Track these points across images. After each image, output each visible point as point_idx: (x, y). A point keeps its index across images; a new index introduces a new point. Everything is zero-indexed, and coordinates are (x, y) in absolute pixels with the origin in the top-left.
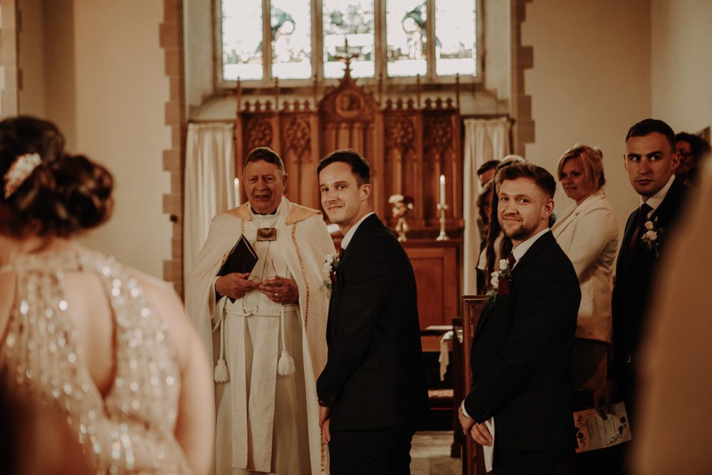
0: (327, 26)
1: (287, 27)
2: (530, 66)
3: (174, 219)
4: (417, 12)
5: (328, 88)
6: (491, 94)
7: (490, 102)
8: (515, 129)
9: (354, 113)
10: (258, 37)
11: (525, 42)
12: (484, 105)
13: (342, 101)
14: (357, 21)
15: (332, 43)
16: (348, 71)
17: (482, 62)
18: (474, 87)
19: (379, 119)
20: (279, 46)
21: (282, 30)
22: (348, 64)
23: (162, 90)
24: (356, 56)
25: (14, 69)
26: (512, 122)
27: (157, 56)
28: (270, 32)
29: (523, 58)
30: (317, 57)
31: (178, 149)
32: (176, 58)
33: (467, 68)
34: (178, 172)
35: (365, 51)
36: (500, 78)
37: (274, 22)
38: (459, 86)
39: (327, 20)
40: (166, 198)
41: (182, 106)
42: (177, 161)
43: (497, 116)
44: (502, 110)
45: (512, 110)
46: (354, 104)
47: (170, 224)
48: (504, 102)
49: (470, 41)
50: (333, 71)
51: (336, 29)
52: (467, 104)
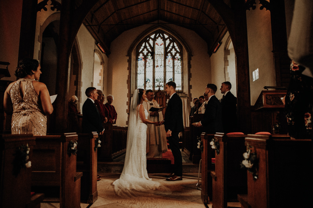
0: (156, 81)
1: (149, 81)
2: (191, 88)
3: (128, 114)
4: (171, 79)
5: (156, 92)
6: (184, 93)
7: (184, 95)
8: (189, 99)
9: (161, 96)
10: (143, 83)
11: (190, 84)
12: (183, 95)
13: (158, 94)
14: (161, 80)
15: (157, 84)
16: (159, 89)
17: (183, 87)
18: (181, 92)
19: (165, 97)
20: (147, 85)
21: (148, 82)
22: (159, 87)
23: (127, 91)
24: (161, 86)
25: (102, 87)
26: (188, 98)
27: (126, 85)
28: (145, 82)
29: (190, 87)
30: (154, 87)
31: (129, 101)
32: (129, 86)
33: (180, 89)
34: (129, 105)
35: (162, 86)
36: (186, 90)
37: (146, 80)
38: (179, 92)
39: (156, 80)
40: (127, 110)
41: (130, 95)
42: (129, 104)
43: (186, 97)
44: (186, 96)
45: (188, 96)
46: (160, 94)
47: (127, 115)
48: (187, 95)
49: (181, 85)
50: (157, 89)
51: (157, 82)
52: (180, 95)
